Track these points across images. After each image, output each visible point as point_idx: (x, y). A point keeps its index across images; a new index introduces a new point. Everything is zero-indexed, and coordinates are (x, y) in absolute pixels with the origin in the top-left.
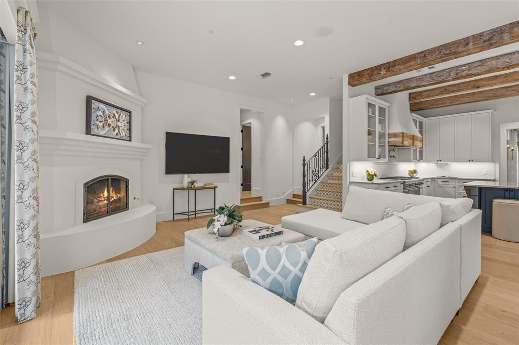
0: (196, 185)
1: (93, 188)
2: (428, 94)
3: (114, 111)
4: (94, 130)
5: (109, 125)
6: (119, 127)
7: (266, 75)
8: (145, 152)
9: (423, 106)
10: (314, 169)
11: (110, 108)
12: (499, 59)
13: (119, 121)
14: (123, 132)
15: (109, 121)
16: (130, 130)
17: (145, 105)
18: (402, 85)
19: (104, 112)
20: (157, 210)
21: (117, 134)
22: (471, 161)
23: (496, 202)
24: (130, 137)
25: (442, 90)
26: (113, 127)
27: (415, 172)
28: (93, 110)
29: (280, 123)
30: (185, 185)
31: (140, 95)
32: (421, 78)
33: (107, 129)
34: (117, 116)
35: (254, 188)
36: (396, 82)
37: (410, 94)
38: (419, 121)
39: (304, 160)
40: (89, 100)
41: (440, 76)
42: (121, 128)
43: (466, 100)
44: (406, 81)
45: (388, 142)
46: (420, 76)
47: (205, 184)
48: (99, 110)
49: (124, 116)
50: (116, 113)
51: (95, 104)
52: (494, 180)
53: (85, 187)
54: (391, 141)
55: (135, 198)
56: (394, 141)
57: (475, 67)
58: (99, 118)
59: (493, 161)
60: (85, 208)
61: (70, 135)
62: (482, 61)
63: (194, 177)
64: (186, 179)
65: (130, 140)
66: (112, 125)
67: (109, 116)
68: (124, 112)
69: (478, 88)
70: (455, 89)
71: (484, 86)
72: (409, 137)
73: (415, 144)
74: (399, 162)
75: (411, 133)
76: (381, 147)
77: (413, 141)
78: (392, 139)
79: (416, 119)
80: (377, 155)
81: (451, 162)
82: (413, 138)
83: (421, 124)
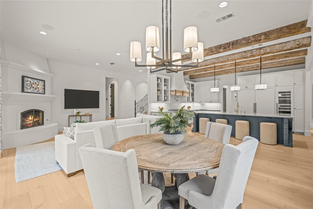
0: (80, 114)
1: (25, 115)
3: (36, 81)
4: (26, 90)
5: (33, 87)
6: (38, 88)
7: (112, 64)
8: (54, 99)
9: (194, 77)
10: (141, 106)
11: (33, 80)
13: (38, 85)
14: (41, 90)
15: (33, 86)
16: (44, 89)
17: (53, 77)
19: (30, 82)
20: (59, 125)
21: (37, 91)
22: (211, 102)
24: (44, 92)
25: (195, 71)
26: (35, 88)
27: (190, 107)
28: (25, 81)
29: (128, 83)
30: (75, 114)
31: (51, 73)
33: (32, 89)
34: (37, 83)
35: (116, 116)
37: (184, 72)
39: (135, 102)
40: (23, 77)
42: (39, 89)
43: (209, 75)
45: (170, 94)
47: (86, 114)
48: (28, 82)
49: (41, 83)
50: (37, 82)
51: (26, 79)
52: (220, 111)
53: (21, 114)
55: (47, 120)
58: (28, 85)
59: (218, 102)
60: (21, 123)
61: (14, 93)
63: (79, 110)
64: (75, 111)
65: (44, 94)
66: (35, 87)
67: (33, 84)
68: (41, 81)
69: (206, 71)
70: (199, 71)
71: (208, 70)
72: (180, 92)
73: (184, 95)
74: (182, 102)
75: (182, 90)
76: (166, 96)
77: (183, 93)
78: (172, 93)
79: (189, 83)
80: (163, 100)
81: (206, 103)
82: (183, 92)
83: (192, 85)
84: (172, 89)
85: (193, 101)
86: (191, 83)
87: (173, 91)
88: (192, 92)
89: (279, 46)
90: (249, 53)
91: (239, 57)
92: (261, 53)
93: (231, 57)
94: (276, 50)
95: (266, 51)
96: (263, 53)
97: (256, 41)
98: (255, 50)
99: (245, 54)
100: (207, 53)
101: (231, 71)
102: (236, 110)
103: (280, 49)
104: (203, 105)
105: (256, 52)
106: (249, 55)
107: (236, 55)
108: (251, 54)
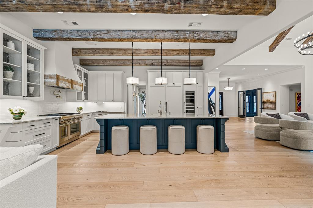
2: (85, 52)
9: (88, 63)
12: (116, 32)
18: (57, 34)
22: (113, 101)
23: (114, 128)
25: (94, 51)
27: (81, 109)
32: (71, 31)
36: (52, 30)
37: (73, 49)
38: (84, 72)
41: (84, 34)
44: (60, 31)
45: (45, 83)
46: (71, 30)
54: (47, 82)
56: (50, 82)
57: (104, 34)
59: (123, 101)
62: (107, 30)
69: (112, 54)
70: (101, 52)
71: (115, 53)
72: (67, 80)
73: (74, 87)
74: (67, 101)
75: (70, 78)
76: (32, 85)
77: (72, 84)
78: (48, 80)
79: (81, 70)
80: (25, 93)
81: (104, 102)
82: (72, 82)
83: (86, 75)
84: (47, 73)
85: (86, 99)
86: (84, 70)
87: (51, 77)
88: (85, 85)
89: (211, 34)
90: (182, 34)
91: (170, 37)
92: (195, 37)
93: (160, 34)
94: (209, 37)
95: (200, 37)
96: (197, 38)
97: (218, 6)
98: (188, 32)
99: (176, 35)
100: (141, 3)
101: (139, 62)
102: (160, 111)
103: (212, 37)
104: (100, 105)
105: (190, 35)
106: (182, 37)
107: (166, 33)
108: (184, 36)
